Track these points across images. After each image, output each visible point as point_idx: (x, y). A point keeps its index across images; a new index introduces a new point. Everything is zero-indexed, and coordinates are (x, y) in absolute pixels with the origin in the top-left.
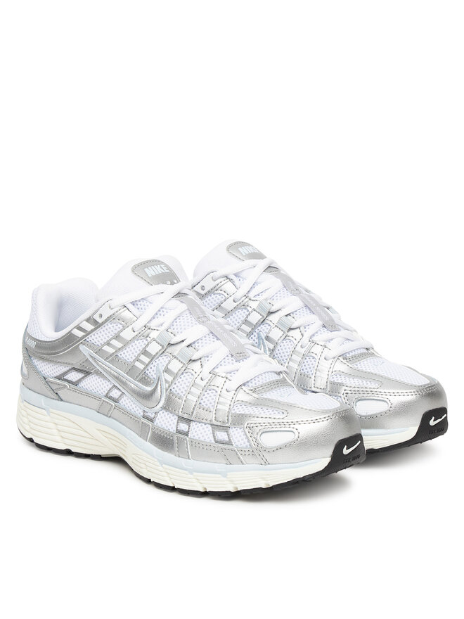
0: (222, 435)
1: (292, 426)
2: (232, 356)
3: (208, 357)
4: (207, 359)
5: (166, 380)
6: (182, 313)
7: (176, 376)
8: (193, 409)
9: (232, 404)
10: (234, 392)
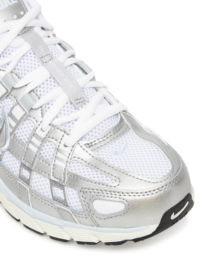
0: (58, 193)
1: (122, 197)
2: (71, 103)
3: (48, 104)
4: (47, 106)
5: (10, 125)
6: (27, 52)
7: (18, 123)
8: (34, 159)
9: (69, 160)
10: (71, 148)
